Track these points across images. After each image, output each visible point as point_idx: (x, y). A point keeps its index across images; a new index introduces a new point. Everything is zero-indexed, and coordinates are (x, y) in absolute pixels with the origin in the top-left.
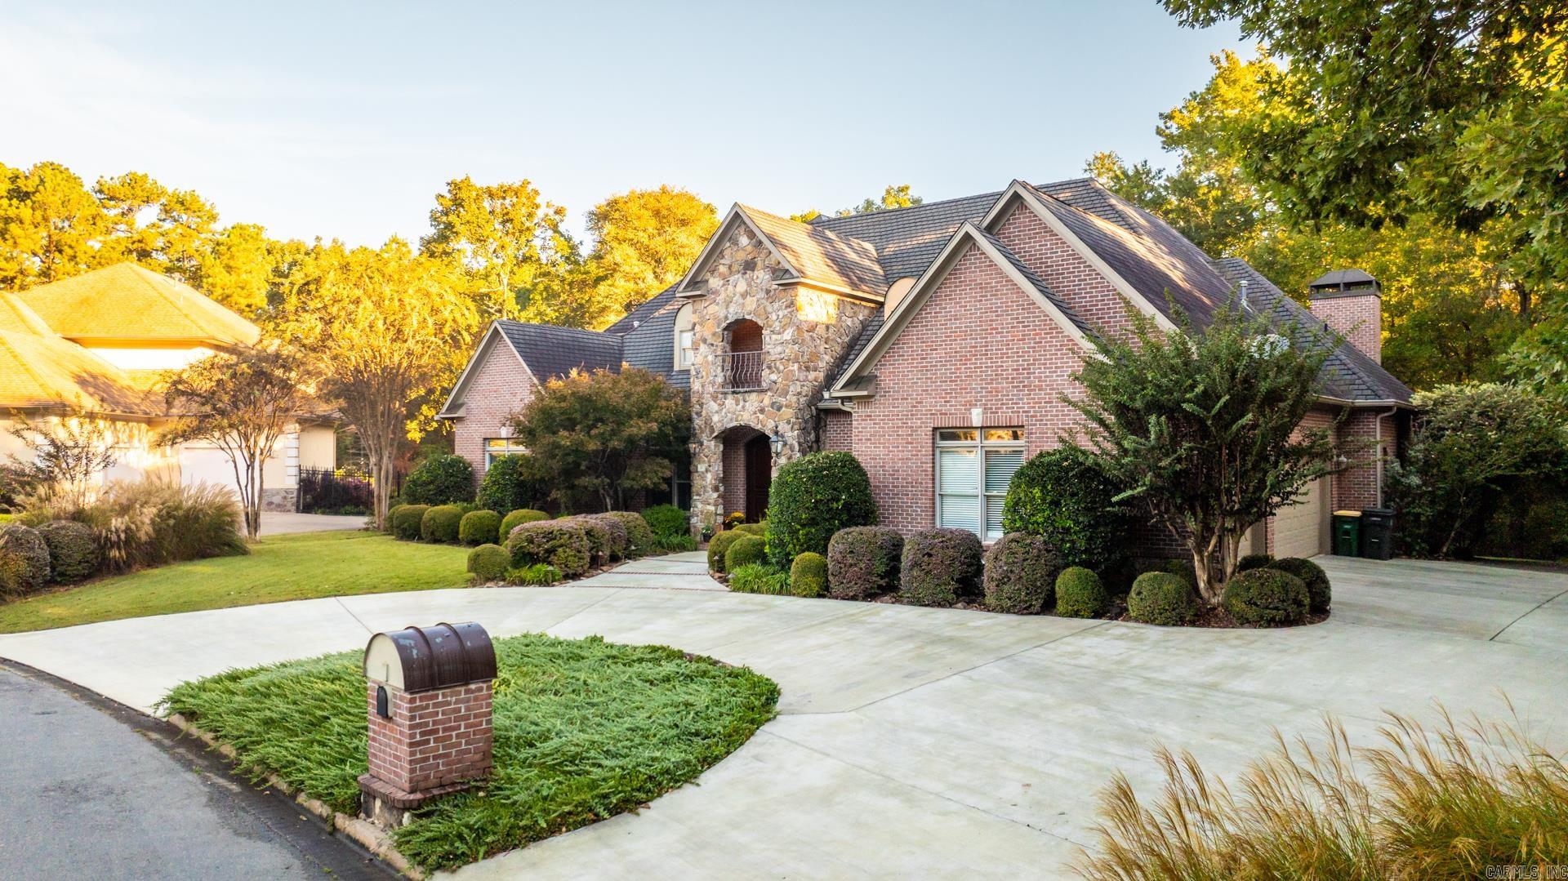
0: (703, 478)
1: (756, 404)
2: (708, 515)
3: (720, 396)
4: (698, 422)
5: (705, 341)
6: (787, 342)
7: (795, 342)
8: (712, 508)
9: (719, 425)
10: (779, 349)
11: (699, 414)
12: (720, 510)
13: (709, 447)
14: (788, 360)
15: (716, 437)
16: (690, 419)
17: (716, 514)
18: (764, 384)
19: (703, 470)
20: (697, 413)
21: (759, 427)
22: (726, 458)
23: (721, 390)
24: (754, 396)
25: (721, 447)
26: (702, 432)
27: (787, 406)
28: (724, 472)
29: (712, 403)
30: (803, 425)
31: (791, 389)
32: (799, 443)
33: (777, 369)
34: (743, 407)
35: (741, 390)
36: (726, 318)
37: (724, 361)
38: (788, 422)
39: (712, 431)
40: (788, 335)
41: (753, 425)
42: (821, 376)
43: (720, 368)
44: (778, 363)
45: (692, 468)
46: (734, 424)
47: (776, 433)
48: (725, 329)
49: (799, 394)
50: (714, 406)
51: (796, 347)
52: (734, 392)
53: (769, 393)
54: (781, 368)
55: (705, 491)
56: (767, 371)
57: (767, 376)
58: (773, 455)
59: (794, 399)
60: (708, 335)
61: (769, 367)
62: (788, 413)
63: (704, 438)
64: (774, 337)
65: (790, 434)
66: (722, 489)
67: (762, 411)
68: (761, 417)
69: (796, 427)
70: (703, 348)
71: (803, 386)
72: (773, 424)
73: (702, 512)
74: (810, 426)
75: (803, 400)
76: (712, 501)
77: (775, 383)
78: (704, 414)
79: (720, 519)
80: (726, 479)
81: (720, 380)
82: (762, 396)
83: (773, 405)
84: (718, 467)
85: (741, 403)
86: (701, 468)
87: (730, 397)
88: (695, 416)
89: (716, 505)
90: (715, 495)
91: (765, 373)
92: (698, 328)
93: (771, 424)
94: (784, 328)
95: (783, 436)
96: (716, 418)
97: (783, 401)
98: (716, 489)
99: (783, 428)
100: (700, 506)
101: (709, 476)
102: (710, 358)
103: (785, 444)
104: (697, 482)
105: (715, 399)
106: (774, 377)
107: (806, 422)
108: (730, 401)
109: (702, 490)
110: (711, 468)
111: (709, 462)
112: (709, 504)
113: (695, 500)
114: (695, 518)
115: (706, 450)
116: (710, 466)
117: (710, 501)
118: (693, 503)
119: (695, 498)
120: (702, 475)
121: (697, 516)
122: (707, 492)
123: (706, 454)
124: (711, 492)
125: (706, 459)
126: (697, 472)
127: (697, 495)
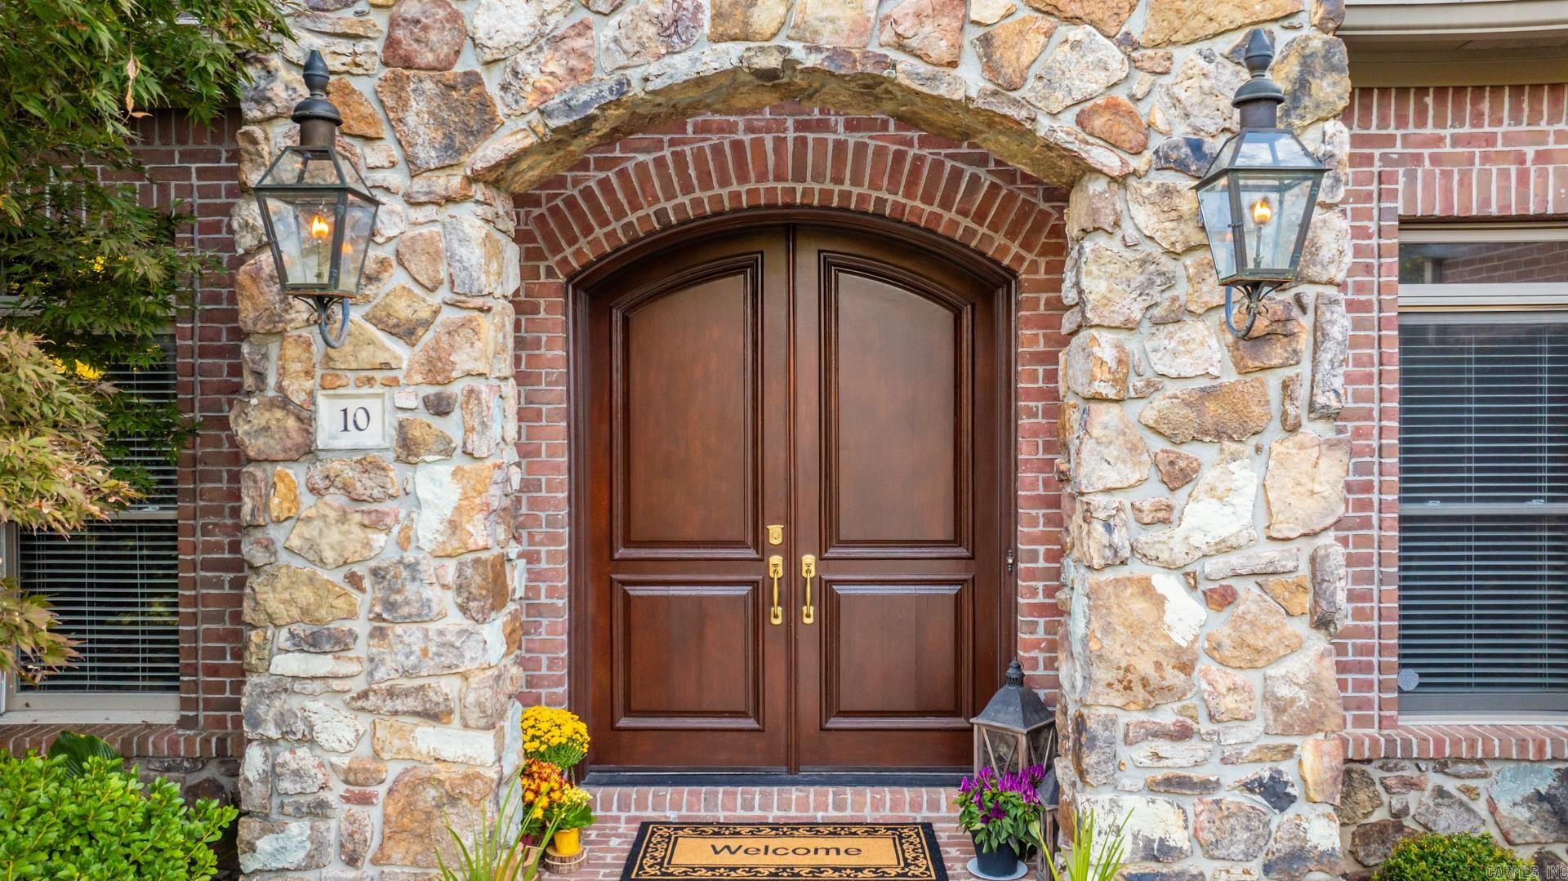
0: (374, 511)
2: (430, 794)
4: (307, 49)
9: (542, 70)
13: (426, 251)
15: (495, 177)
17: (500, 786)
19: (377, 436)
21: (971, 82)
25: (512, 265)
26: (353, 132)
39: (471, 119)
41: (907, 65)
45: (254, 423)
55: (394, 614)
63: (381, 174)
72: (1115, 59)
73: (362, 778)
76: (466, 690)
84: (502, 418)
86: (353, 420)
89: (500, 716)
90: (496, 637)
93: (1091, 64)
96: (504, 15)
100: (337, 727)
101: (436, 488)
109: (363, 601)
110: (451, 427)
111: (436, 368)
112: (434, 715)
113: (284, 686)
114: (298, 829)
115: (396, 278)
116: (439, 407)
117: (449, 686)
118: (268, 712)
119: (288, 664)
120: (365, 485)
121: (318, 810)
122: (418, 618)
123: (403, 309)
124: (455, 620)
125: (399, 351)
126: (307, 451)
127: (312, 643)
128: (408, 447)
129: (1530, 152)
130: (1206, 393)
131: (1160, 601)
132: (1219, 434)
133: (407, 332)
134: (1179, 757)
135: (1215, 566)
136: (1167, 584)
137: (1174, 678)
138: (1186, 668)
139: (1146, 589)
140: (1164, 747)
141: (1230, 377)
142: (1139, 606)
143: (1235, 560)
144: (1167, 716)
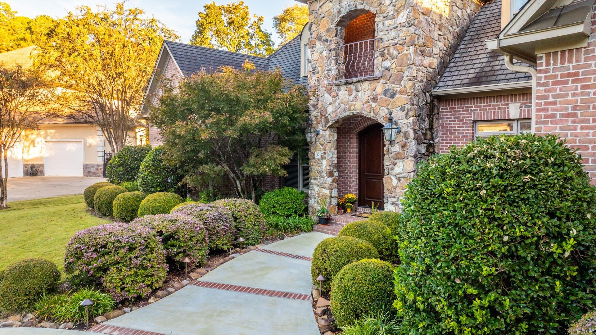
0: (320, 165)
1: (369, 93)
2: (324, 197)
3: (334, 88)
4: (314, 114)
5: (320, 38)
6: (402, 25)
7: (410, 24)
8: (327, 192)
9: (333, 115)
10: (393, 34)
11: (315, 106)
12: (335, 193)
13: (324, 136)
14: (403, 44)
15: (331, 127)
16: (307, 111)
17: (331, 197)
18: (377, 73)
19: (320, 157)
20: (314, 106)
21: (371, 115)
22: (340, 146)
23: (334, 81)
24: (366, 85)
25: (336, 136)
26: (318, 123)
27: (401, 92)
28: (338, 158)
29: (327, 95)
30: (418, 112)
31: (406, 73)
32: (414, 130)
33: (391, 55)
34: (356, 97)
35: (354, 80)
36: (339, 12)
37: (337, 55)
38: (403, 109)
39: (327, 121)
40: (402, 18)
41: (365, 113)
42: (435, 62)
43: (333, 62)
44: (391, 49)
45: (310, 155)
46: (347, 113)
47: (391, 120)
48: (338, 25)
49: (415, 78)
50: (328, 98)
51: (412, 29)
52: (347, 83)
53: (382, 81)
54: (395, 53)
55: (321, 176)
56: (381, 58)
57: (380, 63)
58: (387, 143)
59: (410, 84)
60: (323, 32)
61: (382, 55)
62: (402, 99)
63: (320, 128)
64: (387, 22)
65: (404, 121)
66: (336, 174)
67: (374, 99)
68: (374, 105)
69: (411, 113)
70: (319, 45)
71: (418, 70)
72: (386, 111)
73: (318, 194)
74: (424, 113)
75: (418, 85)
76: (327, 185)
77: (388, 69)
78: (319, 106)
79: (334, 202)
80: (340, 164)
81: (334, 72)
82: (375, 84)
83: (385, 92)
84: (333, 155)
85: (354, 93)
86: (318, 155)
87: (343, 88)
88: (312, 109)
89: (331, 189)
90: (330, 180)
91: (378, 61)
92: (314, 27)
93: (383, 112)
94: (398, 12)
95: (396, 123)
96: (330, 109)
97: (396, 87)
98: (331, 174)
99: (397, 115)
100: (316, 189)
101: (324, 162)
102: (325, 53)
103: (399, 132)
104: (314, 167)
105: (329, 91)
106: (387, 64)
107: (421, 108)
108: (343, 93)
109: (319, 175)
110: (326, 156)
111: (324, 149)
112: (324, 188)
113: (312, 184)
114: (313, 199)
115: (321, 139)
116: (325, 153)
117: (325, 185)
118: (311, 186)
119: (312, 181)
120: (319, 162)
121: (315, 198)
122: (323, 177)
123: (322, 143)
124: (326, 177)
125: (322, 147)
126: (314, 158)
127: (314, 179)
128: (322, 158)
129: (497, 108)
130: (398, 153)
131: (392, 180)
132: (399, 159)
133: (322, 145)
134: (394, 200)
135: (398, 176)
136: (393, 178)
137: (394, 190)
138: (395, 189)
139: (391, 178)
140: (392, 199)
141: (401, 151)
142: (390, 180)
143: (401, 175)
144: (393, 195)
